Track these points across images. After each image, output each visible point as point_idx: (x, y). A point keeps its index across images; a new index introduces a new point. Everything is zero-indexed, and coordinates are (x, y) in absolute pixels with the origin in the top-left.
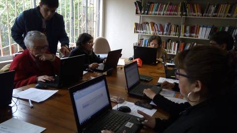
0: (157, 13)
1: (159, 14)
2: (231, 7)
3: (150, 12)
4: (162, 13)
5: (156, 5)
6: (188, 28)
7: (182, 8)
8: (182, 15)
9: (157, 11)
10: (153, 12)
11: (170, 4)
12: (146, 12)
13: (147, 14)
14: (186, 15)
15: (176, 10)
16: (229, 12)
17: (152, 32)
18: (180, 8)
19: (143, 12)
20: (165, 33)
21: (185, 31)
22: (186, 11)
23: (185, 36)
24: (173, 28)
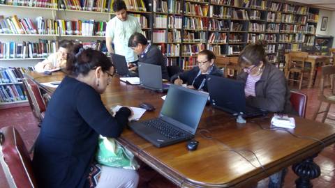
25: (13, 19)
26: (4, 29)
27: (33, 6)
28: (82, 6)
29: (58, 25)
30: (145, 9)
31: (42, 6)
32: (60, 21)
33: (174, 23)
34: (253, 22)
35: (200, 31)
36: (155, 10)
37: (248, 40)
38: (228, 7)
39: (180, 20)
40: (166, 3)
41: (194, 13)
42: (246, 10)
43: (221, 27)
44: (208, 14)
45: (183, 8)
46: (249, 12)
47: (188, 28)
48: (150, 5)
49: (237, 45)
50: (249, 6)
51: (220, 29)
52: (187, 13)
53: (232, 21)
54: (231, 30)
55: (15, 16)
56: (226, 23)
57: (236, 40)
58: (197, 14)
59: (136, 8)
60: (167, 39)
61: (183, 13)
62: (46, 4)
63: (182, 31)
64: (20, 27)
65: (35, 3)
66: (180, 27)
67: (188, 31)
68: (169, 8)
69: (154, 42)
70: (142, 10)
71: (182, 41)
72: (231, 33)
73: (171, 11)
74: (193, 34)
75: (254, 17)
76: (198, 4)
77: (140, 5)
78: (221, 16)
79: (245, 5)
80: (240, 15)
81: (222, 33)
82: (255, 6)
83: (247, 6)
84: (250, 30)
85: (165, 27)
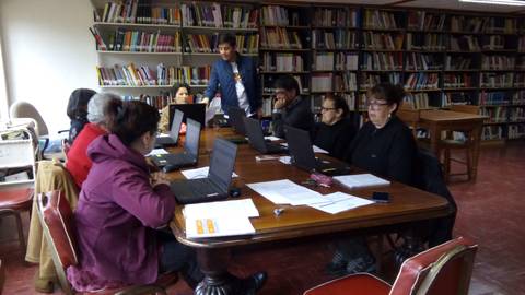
0: (141, 47)
1: (144, 50)
2: (246, 39)
3: (127, 47)
4: (150, 48)
5: (135, 34)
6: (195, 72)
7: (181, 40)
8: (183, 50)
9: (138, 44)
10: (133, 46)
11: (161, 34)
12: (119, 46)
13: (121, 49)
14: (190, 51)
15: (173, 44)
16: (245, 46)
17: (136, 82)
18: (177, 40)
19: (111, 46)
20: (160, 81)
21: (192, 77)
22: (188, 45)
23: (192, 83)
24: (172, 72)
25: (130, 68)
26: (120, 81)
27: (153, 50)
28: (212, 48)
29: (183, 73)
30: (300, 46)
31: (163, 50)
32: (185, 68)
33: (345, 63)
34: (490, 54)
35: (391, 72)
36: (314, 46)
37: (481, 84)
38: (439, 33)
39: (356, 58)
40: (331, 35)
41: (379, 46)
42: (474, 36)
43: (428, 65)
44: (404, 46)
45: (360, 40)
46: (482, 38)
47: (369, 68)
48: (308, 39)
49: (461, 91)
50: (481, 29)
51: (426, 68)
52: (367, 47)
53: (449, 54)
54: (448, 68)
55: (132, 65)
56: (438, 58)
57: (457, 84)
58: (385, 47)
59: (286, 45)
60: (333, 87)
61: (360, 48)
62: (167, 47)
63: (359, 73)
64: (137, 78)
65: (155, 47)
66: (356, 68)
67: (369, 73)
68: (336, 41)
69: (314, 90)
70: (296, 48)
71: (359, 87)
72: (447, 73)
73: (340, 45)
74: (377, 77)
75: (492, 47)
76: (386, 32)
77: (292, 40)
78: (427, 48)
79: (473, 27)
80: (464, 44)
81: (429, 73)
82: (493, 29)
83: (476, 30)
84: (485, 66)
85: (331, 69)
